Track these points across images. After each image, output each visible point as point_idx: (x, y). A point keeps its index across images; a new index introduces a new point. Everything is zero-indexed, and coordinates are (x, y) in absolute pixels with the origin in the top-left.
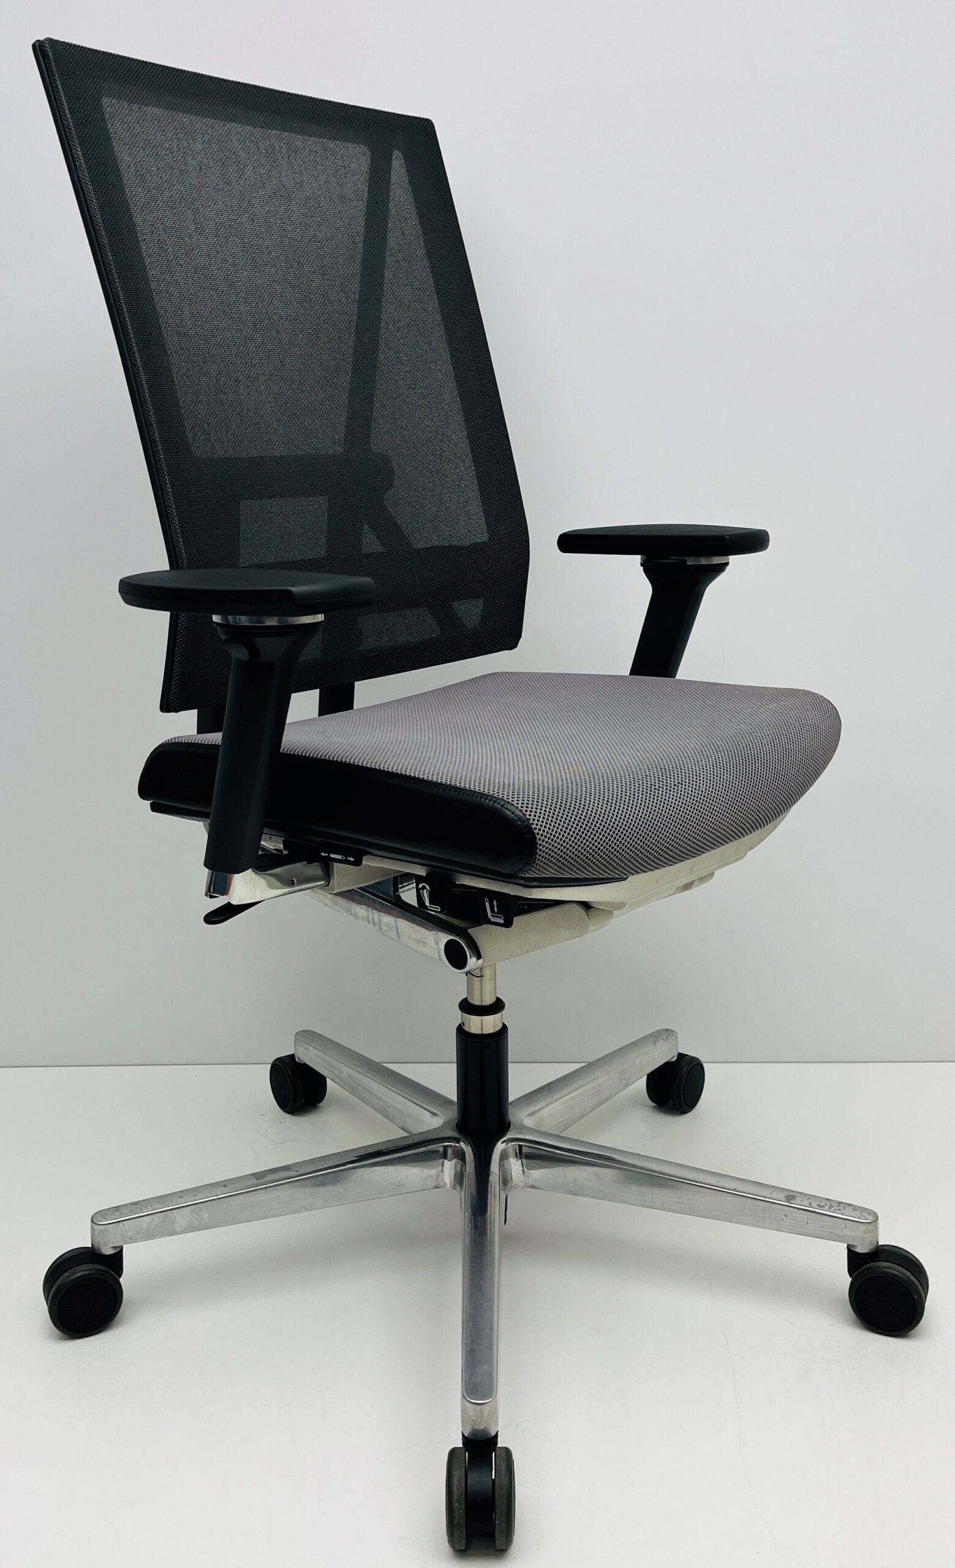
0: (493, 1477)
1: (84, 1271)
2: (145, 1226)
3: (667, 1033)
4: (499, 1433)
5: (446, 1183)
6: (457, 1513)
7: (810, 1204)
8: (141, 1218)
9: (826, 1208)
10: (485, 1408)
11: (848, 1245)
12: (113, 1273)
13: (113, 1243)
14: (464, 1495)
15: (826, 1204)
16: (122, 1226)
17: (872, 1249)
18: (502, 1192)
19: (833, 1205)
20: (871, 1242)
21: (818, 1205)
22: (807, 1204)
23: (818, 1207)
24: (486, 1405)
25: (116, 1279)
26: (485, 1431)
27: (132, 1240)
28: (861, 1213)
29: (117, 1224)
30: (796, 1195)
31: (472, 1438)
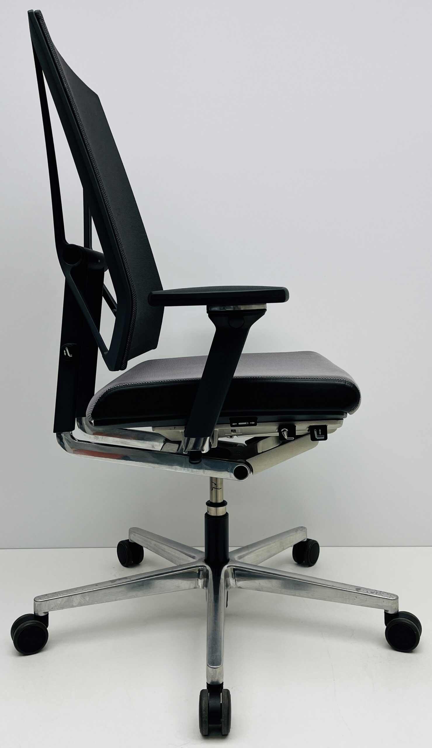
0: (221, 703)
1: (30, 623)
2: (59, 603)
3: (302, 528)
4: (224, 683)
5: (199, 586)
6: (204, 716)
7: (367, 592)
8: (57, 599)
9: (375, 593)
11: (385, 610)
12: (44, 625)
13: (44, 610)
15: (374, 592)
16: (49, 603)
17: (395, 612)
18: (225, 590)
19: (378, 592)
20: (395, 608)
21: (371, 592)
22: (366, 592)
23: (371, 593)
24: (218, 669)
25: (45, 628)
26: (217, 682)
27: (53, 609)
28: (391, 595)
29: (46, 601)
30: (361, 588)
31: (212, 684)
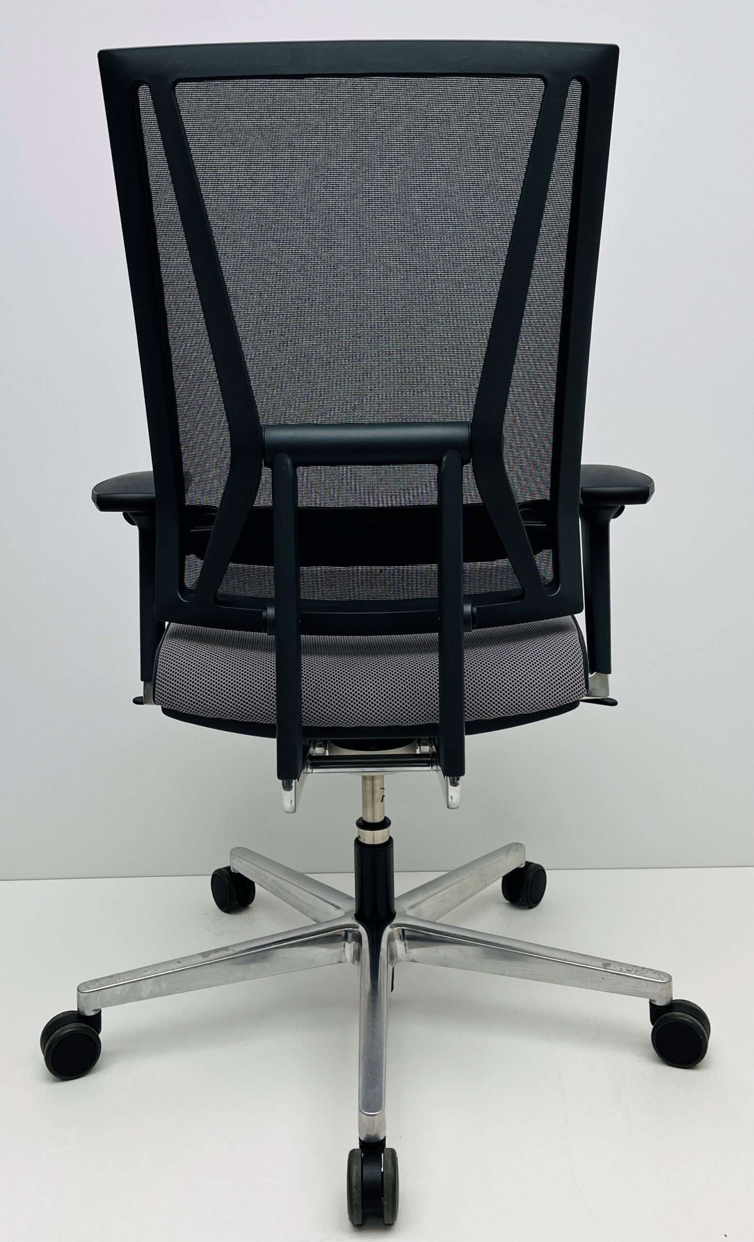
0: (382, 1171)
1: (72, 1028)
2: (117, 993)
3: (517, 846)
5: (347, 959)
6: (355, 1197)
7: (621, 969)
8: (114, 988)
9: (633, 972)
11: (650, 999)
12: (94, 1030)
13: (94, 1007)
15: (633, 969)
16: (102, 994)
17: (667, 1003)
18: (389, 965)
19: (638, 970)
20: (667, 997)
23: (627, 972)
24: (377, 1116)
25: (96, 1034)
26: (376, 1137)
27: (108, 1004)
28: (659, 975)
29: (97, 992)
30: (610, 963)
31: (366, 1141)
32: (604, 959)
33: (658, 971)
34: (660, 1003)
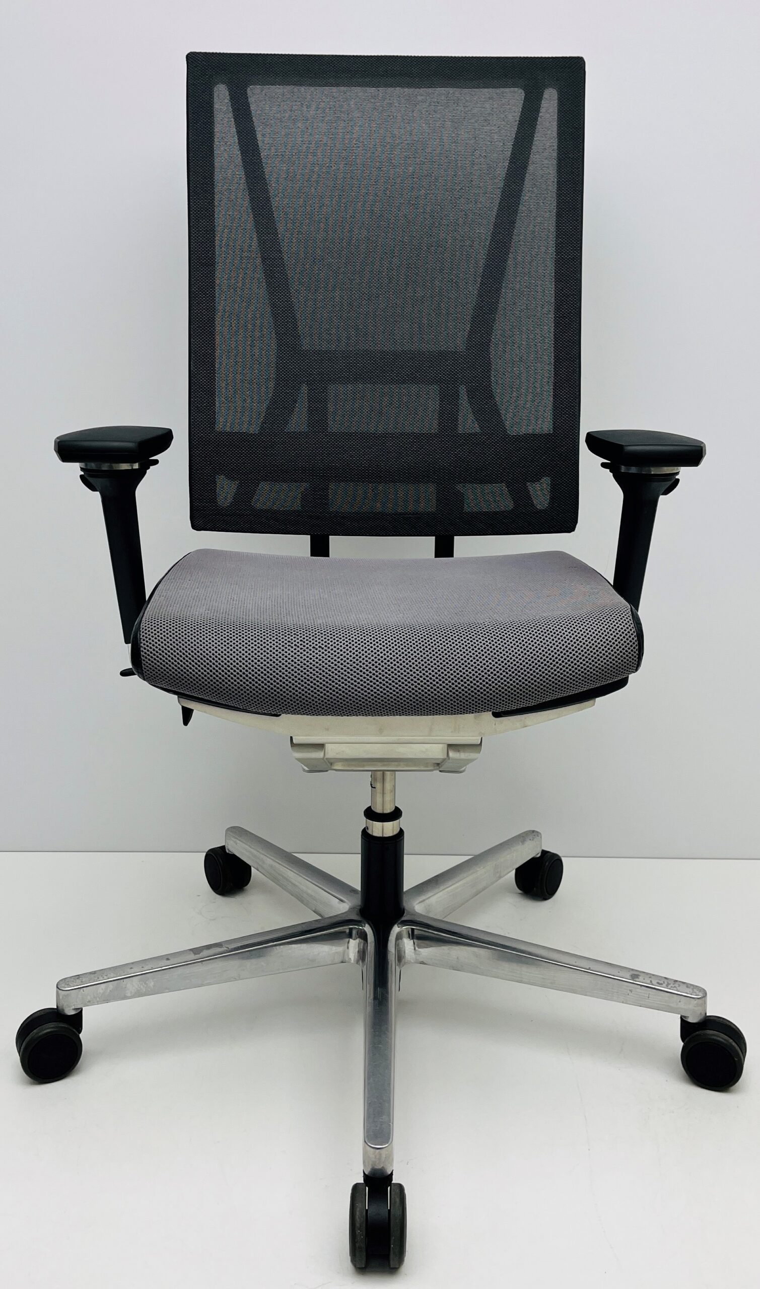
1: (49, 1028)
2: (101, 991)
4: (394, 1173)
5: (350, 959)
6: (358, 1238)
8: (98, 985)
9: (664, 985)
10: (383, 1151)
11: (681, 1016)
12: (74, 1030)
13: (74, 1005)
14: (365, 1223)
15: (664, 982)
16: (83, 992)
17: (701, 1020)
19: (670, 982)
20: (701, 1013)
21: (658, 983)
22: (649, 982)
24: (384, 1149)
25: (77, 1034)
26: (382, 1171)
27: (89, 1003)
28: (693, 989)
29: (79, 989)
30: (640, 974)
31: (372, 1176)
32: (632, 970)
33: (691, 985)
34: (692, 1019)
